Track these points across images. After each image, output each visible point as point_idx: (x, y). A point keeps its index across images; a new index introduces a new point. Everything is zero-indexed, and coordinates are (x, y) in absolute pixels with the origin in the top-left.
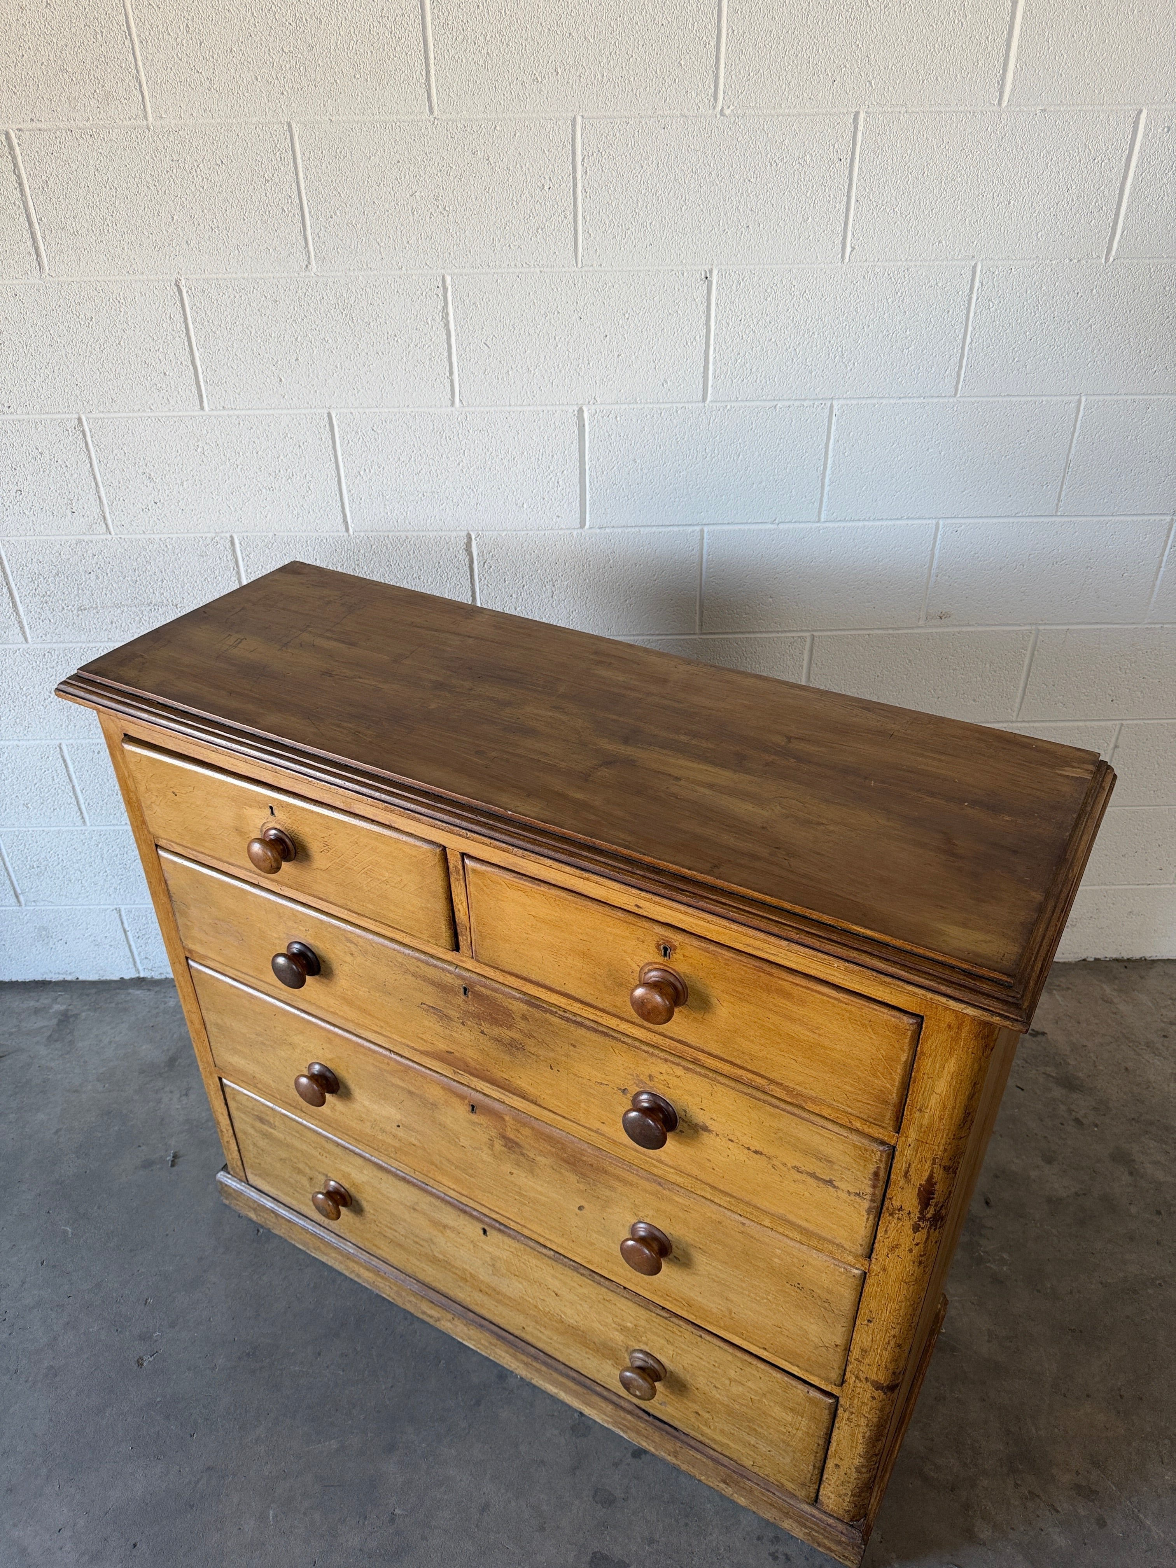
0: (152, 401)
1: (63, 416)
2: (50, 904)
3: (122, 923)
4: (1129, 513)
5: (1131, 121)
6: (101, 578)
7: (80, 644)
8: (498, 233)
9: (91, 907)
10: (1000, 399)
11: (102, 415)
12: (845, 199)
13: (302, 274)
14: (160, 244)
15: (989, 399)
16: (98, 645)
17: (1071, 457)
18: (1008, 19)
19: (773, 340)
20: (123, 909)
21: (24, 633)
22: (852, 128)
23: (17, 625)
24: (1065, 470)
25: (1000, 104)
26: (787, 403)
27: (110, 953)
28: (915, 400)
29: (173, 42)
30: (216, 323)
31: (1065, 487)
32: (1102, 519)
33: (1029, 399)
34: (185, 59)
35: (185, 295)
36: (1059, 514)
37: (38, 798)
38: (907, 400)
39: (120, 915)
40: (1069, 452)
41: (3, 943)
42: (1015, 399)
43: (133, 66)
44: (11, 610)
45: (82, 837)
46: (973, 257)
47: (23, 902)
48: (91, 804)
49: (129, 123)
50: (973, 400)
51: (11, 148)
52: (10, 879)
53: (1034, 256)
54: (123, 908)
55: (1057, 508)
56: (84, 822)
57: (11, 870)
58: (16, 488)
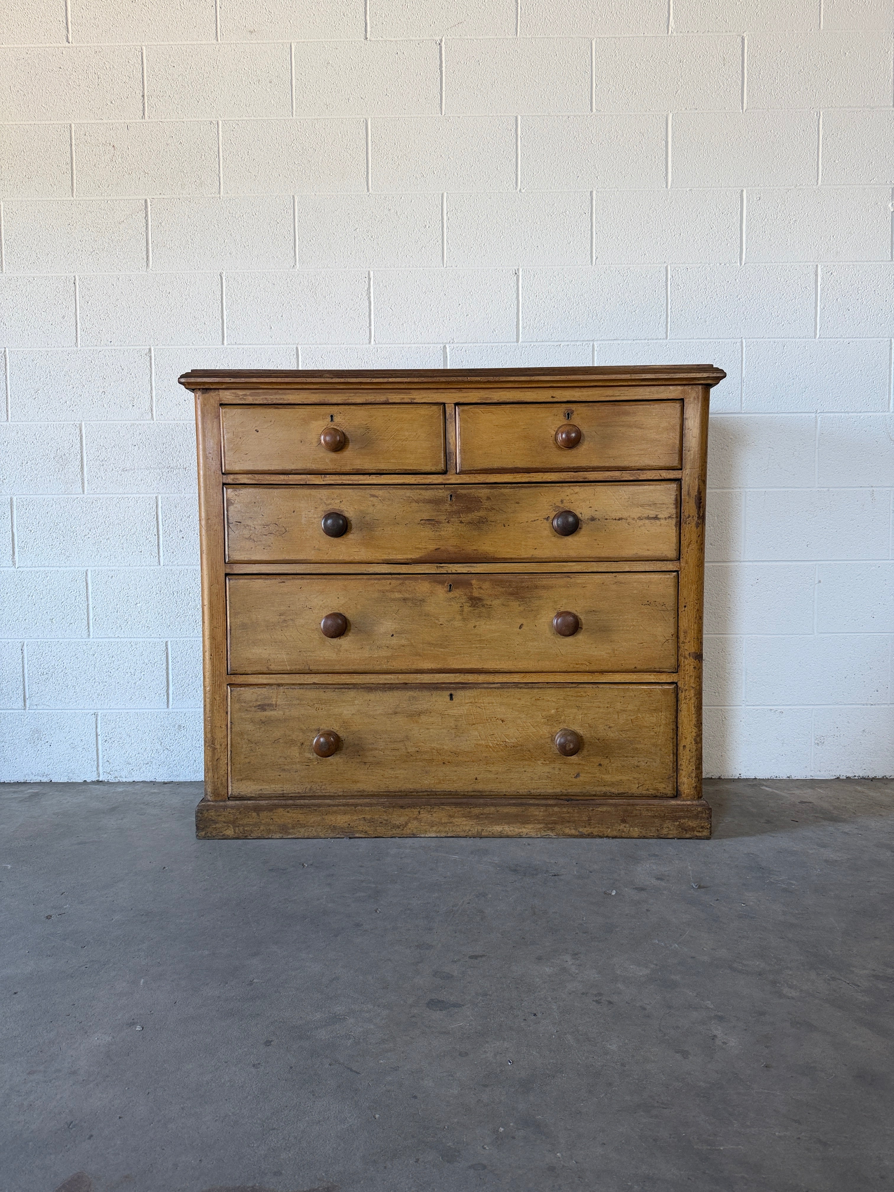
0: (194, 339)
1: (141, 347)
2: (48, 707)
3: (97, 727)
4: (788, 411)
5: (738, 195)
6: (141, 449)
7: (117, 495)
8: (401, 249)
9: (77, 711)
10: (694, 341)
11: (164, 347)
12: (590, 232)
13: (291, 270)
14: (215, 254)
15: (687, 341)
16: (129, 496)
17: (744, 376)
18: (664, 149)
19: (556, 307)
20: (99, 714)
21: (83, 487)
22: (590, 198)
23: (80, 481)
24: (741, 383)
25: (667, 187)
26: (567, 343)
27: (81, 756)
28: (643, 341)
29: (239, 159)
30: (239, 296)
31: (743, 394)
32: (772, 415)
33: (711, 340)
34: (245, 166)
35: (224, 280)
36: (743, 412)
37: (61, 613)
38: (638, 341)
39: (97, 719)
40: (742, 373)
41: (3, 744)
42: (703, 341)
43: (217, 170)
44: (79, 470)
45: (85, 648)
46: (665, 262)
47: (28, 705)
48: (97, 619)
49: (210, 196)
50: (678, 341)
51: (146, 207)
52: (24, 684)
53: (699, 262)
54: (100, 712)
55: (741, 408)
56: (89, 635)
57: (26, 676)
58: (103, 390)
